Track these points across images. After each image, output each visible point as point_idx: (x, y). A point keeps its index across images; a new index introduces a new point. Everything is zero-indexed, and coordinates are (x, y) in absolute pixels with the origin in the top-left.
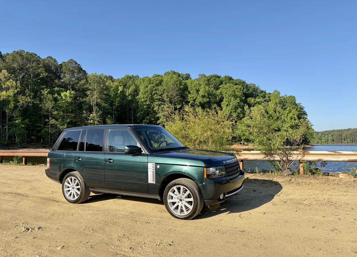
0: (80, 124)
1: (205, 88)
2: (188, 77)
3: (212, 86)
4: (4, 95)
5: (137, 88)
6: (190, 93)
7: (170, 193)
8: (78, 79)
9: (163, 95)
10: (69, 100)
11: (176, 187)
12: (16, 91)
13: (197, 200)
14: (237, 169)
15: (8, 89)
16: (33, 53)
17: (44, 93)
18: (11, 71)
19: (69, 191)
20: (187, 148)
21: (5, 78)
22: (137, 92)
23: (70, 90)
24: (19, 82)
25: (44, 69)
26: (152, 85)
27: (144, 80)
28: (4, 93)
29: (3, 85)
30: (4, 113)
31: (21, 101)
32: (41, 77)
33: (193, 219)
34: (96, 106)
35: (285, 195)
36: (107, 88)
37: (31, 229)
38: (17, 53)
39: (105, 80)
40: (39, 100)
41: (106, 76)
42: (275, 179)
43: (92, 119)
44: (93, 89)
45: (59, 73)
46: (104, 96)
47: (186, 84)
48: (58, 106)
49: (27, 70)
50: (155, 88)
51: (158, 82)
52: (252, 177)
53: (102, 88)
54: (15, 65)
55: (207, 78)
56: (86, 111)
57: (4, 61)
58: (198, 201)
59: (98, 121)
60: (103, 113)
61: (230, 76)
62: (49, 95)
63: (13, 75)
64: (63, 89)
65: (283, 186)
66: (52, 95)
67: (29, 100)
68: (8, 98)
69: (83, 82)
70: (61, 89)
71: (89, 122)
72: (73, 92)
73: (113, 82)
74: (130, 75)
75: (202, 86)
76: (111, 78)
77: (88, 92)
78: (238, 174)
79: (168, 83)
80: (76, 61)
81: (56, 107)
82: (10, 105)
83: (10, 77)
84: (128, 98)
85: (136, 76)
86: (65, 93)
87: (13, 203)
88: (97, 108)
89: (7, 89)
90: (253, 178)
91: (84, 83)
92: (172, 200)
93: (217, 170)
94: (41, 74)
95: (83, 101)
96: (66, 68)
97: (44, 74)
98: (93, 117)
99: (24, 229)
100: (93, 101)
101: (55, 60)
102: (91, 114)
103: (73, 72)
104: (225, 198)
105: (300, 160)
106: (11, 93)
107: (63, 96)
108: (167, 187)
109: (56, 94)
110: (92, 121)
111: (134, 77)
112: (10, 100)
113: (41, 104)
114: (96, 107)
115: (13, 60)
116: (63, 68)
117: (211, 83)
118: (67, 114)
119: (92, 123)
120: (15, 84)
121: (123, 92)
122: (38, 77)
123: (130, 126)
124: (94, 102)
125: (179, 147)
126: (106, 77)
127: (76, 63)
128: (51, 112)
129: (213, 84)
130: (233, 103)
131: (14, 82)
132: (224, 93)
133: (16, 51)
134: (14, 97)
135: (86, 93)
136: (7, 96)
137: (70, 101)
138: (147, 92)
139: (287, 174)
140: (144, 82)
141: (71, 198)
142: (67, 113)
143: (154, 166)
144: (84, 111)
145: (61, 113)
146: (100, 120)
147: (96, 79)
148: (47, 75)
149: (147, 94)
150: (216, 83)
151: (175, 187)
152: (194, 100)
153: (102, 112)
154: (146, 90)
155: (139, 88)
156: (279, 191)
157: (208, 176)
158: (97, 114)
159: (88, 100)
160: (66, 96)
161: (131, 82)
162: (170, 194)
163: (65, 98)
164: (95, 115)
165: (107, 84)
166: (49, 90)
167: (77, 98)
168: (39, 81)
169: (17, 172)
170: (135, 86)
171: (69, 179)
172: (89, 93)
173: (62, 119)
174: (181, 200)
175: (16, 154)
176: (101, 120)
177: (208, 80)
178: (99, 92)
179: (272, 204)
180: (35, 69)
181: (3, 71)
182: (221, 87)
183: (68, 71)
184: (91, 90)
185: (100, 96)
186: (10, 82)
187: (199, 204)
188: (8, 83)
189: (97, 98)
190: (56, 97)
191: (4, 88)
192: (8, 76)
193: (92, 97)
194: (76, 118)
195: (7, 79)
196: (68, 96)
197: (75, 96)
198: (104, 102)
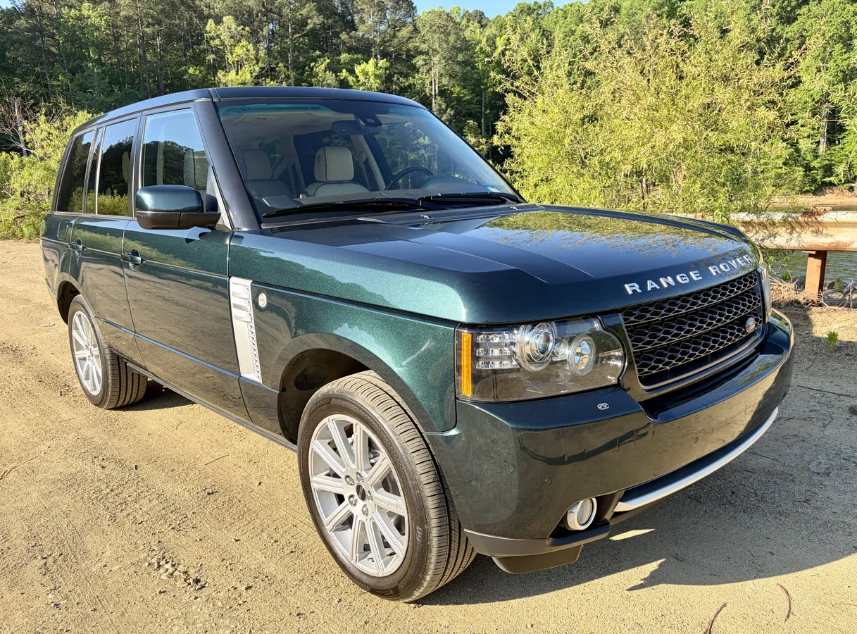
1: (750, 20)
4: (232, 81)
7: (318, 446)
8: (395, 26)
10: (375, 84)
11: (339, 422)
12: (257, 69)
15: (241, 65)
17: (317, 70)
18: (243, 19)
21: (231, 37)
23: (376, 57)
24: (263, 46)
25: (314, 6)
27: (565, 12)
28: (232, 75)
29: (230, 57)
32: (308, 28)
33: (420, 602)
34: (439, 95)
36: (467, 46)
39: (464, 22)
41: (467, 12)
44: (431, 51)
45: (350, 15)
46: (457, 68)
49: (279, 14)
53: (454, 47)
60: (455, 115)
62: (329, 74)
63: (247, 28)
64: (359, 56)
66: (336, 74)
69: (404, 32)
70: (356, 56)
72: (382, 63)
73: (482, 26)
74: (528, 3)
76: (480, 19)
77: (418, 61)
78: (745, 350)
79: (635, 14)
83: (242, 35)
85: (545, 5)
86: (363, 65)
88: (441, 102)
89: (239, 65)
91: (408, 35)
92: (328, 480)
94: (309, 21)
95: (407, 84)
97: (316, 20)
100: (431, 85)
103: (381, 8)
104: (608, 516)
106: (247, 74)
107: (358, 74)
109: (344, 70)
111: (540, 7)
114: (439, 98)
116: (358, 0)
120: (252, 52)
122: (303, 30)
124: (435, 84)
126: (469, 17)
130: (839, 61)
131: (251, 47)
134: (255, 83)
135: (414, 61)
136: (241, 84)
137: (377, 87)
140: (566, 18)
143: (251, 298)
147: (439, 22)
148: (323, 22)
151: (331, 417)
153: (452, 112)
154: (569, 40)
155: (552, 37)
159: (419, 82)
160: (366, 74)
163: (366, 78)
165: (467, 34)
166: (328, 61)
167: (394, 77)
168: (306, 38)
170: (540, 32)
171: (76, 318)
172: (421, 62)
174: (361, 494)
178: (444, 58)
180: (296, 9)
181: (225, 19)
182: (801, 13)
183: (369, 7)
184: (427, 53)
185: (447, 67)
186: (243, 46)
187: (434, 542)
188: (239, 50)
189: (441, 75)
190: (343, 80)
191: (233, 62)
192: (238, 32)
193: (428, 72)
194: (391, 132)
195: (236, 39)
196: (370, 73)
197: (388, 72)
198: (458, 85)
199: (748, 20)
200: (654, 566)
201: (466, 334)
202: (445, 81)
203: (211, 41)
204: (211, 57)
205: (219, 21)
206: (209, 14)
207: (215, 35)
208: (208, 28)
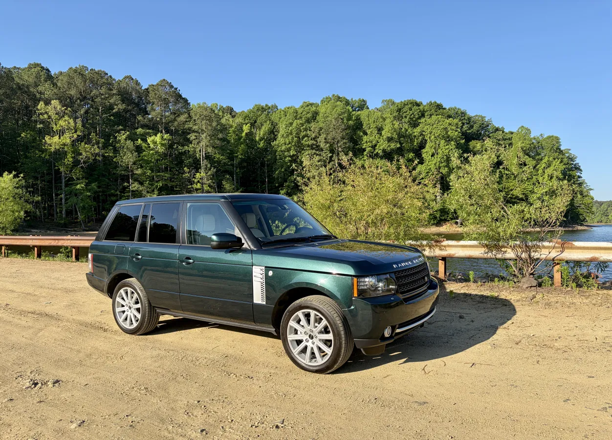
0: (180, 191)
2: (362, 105)
3: (407, 120)
4: (56, 143)
5: (274, 127)
6: (366, 134)
7: (292, 323)
8: (175, 114)
9: (318, 138)
10: (161, 150)
11: (303, 313)
12: (75, 136)
13: (340, 338)
14: (424, 278)
15: (63, 132)
16: (101, 71)
17: (120, 139)
18: (66, 103)
19: (124, 312)
20: (333, 238)
21: (56, 114)
22: (274, 134)
23: (162, 132)
24: (79, 121)
25: (119, 97)
26: (299, 121)
27: (285, 112)
28: (56, 139)
29: (54, 126)
30: (58, 172)
31: (84, 153)
32: (114, 111)
34: (205, 159)
35: (519, 327)
36: (224, 129)
37: (40, 385)
38: (75, 71)
39: (221, 114)
40: (112, 151)
41: (222, 107)
42: (504, 295)
43: (198, 182)
44: (200, 130)
45: (144, 104)
46: (218, 142)
47: (358, 119)
48: (142, 159)
49: (93, 101)
50: (304, 127)
51: (309, 115)
52: (460, 290)
53: (215, 129)
54: (73, 92)
55: (398, 106)
56: (189, 169)
57: (55, 85)
58: (342, 339)
59: (209, 186)
60: (217, 172)
61: (439, 102)
62: (128, 142)
63: (69, 109)
64: (151, 131)
65: (517, 309)
66: (133, 142)
67: (97, 151)
68: (63, 148)
69: (182, 118)
70: (148, 131)
71: (195, 186)
72: (166, 136)
73: (233, 117)
74: (262, 105)
75: (388, 121)
76: (231, 111)
77: (191, 136)
78: (425, 288)
79: (327, 117)
80: (170, 83)
81: (140, 162)
82: (66, 160)
83: (65, 113)
84: (259, 144)
85: (272, 107)
86: (153, 138)
87: (31, 331)
88: (207, 163)
89: (61, 133)
90: (462, 292)
91: (184, 120)
92: (296, 336)
93: (379, 281)
94: (115, 107)
95: (183, 150)
96: (155, 94)
97: (120, 106)
98: (200, 179)
99: (28, 384)
100: (200, 152)
101: (137, 81)
102: (198, 174)
103: (166, 102)
104: (394, 335)
105: (556, 258)
106: (67, 139)
107: (150, 143)
108: (287, 312)
109: (139, 140)
110: (199, 184)
111: (269, 108)
112: (66, 152)
113: (116, 157)
114: (206, 160)
115: (69, 83)
116: (150, 96)
117: (405, 114)
118: (158, 174)
119: (200, 189)
120: (73, 124)
121: (250, 134)
122: (110, 112)
123: (224, 197)
124: (203, 152)
125: (315, 236)
126: (223, 110)
127: (172, 87)
128: (132, 171)
129: (408, 117)
130: (444, 150)
131: (71, 121)
132: (426, 133)
133: (74, 68)
134: (73, 145)
135: (189, 137)
136: (62, 145)
137: (162, 152)
138: (291, 133)
139: (527, 286)
140: (286, 116)
141: (127, 325)
142: (158, 172)
143: (264, 273)
144: (185, 169)
145: (149, 172)
146: (212, 184)
147: (205, 113)
148: (125, 108)
149: (290, 137)
150: (412, 116)
151: (300, 311)
152: (374, 147)
153: (215, 170)
154: (289, 129)
155: (278, 127)
156: (508, 320)
157: (361, 292)
158: (207, 173)
159: (192, 150)
160: (155, 143)
161: (263, 116)
162: (292, 325)
163: (154, 146)
164: (204, 174)
165: (223, 121)
166: (128, 133)
167: (174, 145)
168: (112, 118)
169: (56, 275)
170: (270, 123)
171: (122, 291)
172: (194, 137)
173: (150, 183)
174: (311, 337)
175: (60, 243)
176: (214, 183)
177: (399, 110)
178: (209, 135)
179: (489, 347)
180: (106, 99)
181: (53, 102)
182: (421, 122)
183: (158, 100)
184: (196, 132)
185: (211, 141)
186: (66, 120)
187: (343, 346)
188: (62, 123)
189: (207, 146)
190: (139, 145)
191: (57, 131)
192: (62, 111)
193: (198, 143)
194: (173, 180)
195: (61, 116)
196: (158, 143)
197: (170, 142)
198: (218, 153)
199: (392, 124)
200: (405, 359)
201: (355, 279)
202: (210, 150)
203: (41, 116)
204: (39, 126)
205: (48, 102)
206: (40, 98)
207: (44, 112)
208: (39, 107)
